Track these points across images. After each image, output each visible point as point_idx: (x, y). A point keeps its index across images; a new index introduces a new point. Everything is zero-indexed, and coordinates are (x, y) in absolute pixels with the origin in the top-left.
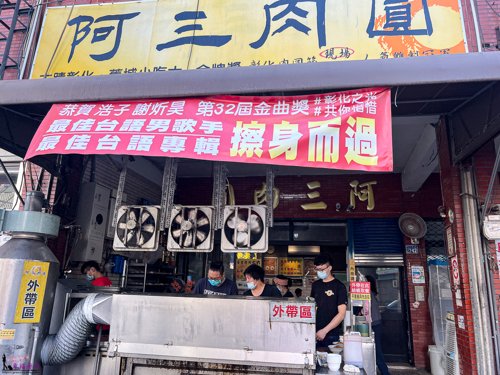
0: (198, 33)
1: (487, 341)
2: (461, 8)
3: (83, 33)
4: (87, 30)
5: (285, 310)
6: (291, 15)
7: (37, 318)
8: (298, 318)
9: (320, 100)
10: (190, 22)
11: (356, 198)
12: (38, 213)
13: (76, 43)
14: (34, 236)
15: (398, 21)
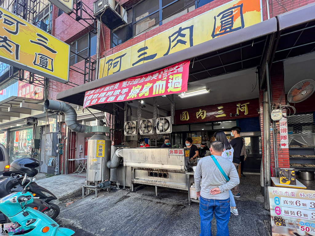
0: (146, 56)
1: (268, 162)
2: (262, 8)
3: (110, 65)
4: (111, 64)
5: (174, 151)
6: (179, 38)
7: (103, 155)
8: (178, 154)
9: (163, 72)
10: (143, 52)
11: (240, 111)
12: (101, 126)
13: (109, 69)
14: (101, 133)
15: (227, 26)
